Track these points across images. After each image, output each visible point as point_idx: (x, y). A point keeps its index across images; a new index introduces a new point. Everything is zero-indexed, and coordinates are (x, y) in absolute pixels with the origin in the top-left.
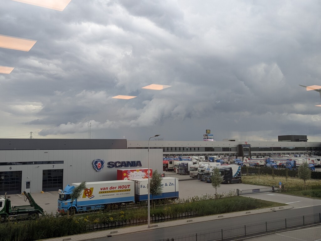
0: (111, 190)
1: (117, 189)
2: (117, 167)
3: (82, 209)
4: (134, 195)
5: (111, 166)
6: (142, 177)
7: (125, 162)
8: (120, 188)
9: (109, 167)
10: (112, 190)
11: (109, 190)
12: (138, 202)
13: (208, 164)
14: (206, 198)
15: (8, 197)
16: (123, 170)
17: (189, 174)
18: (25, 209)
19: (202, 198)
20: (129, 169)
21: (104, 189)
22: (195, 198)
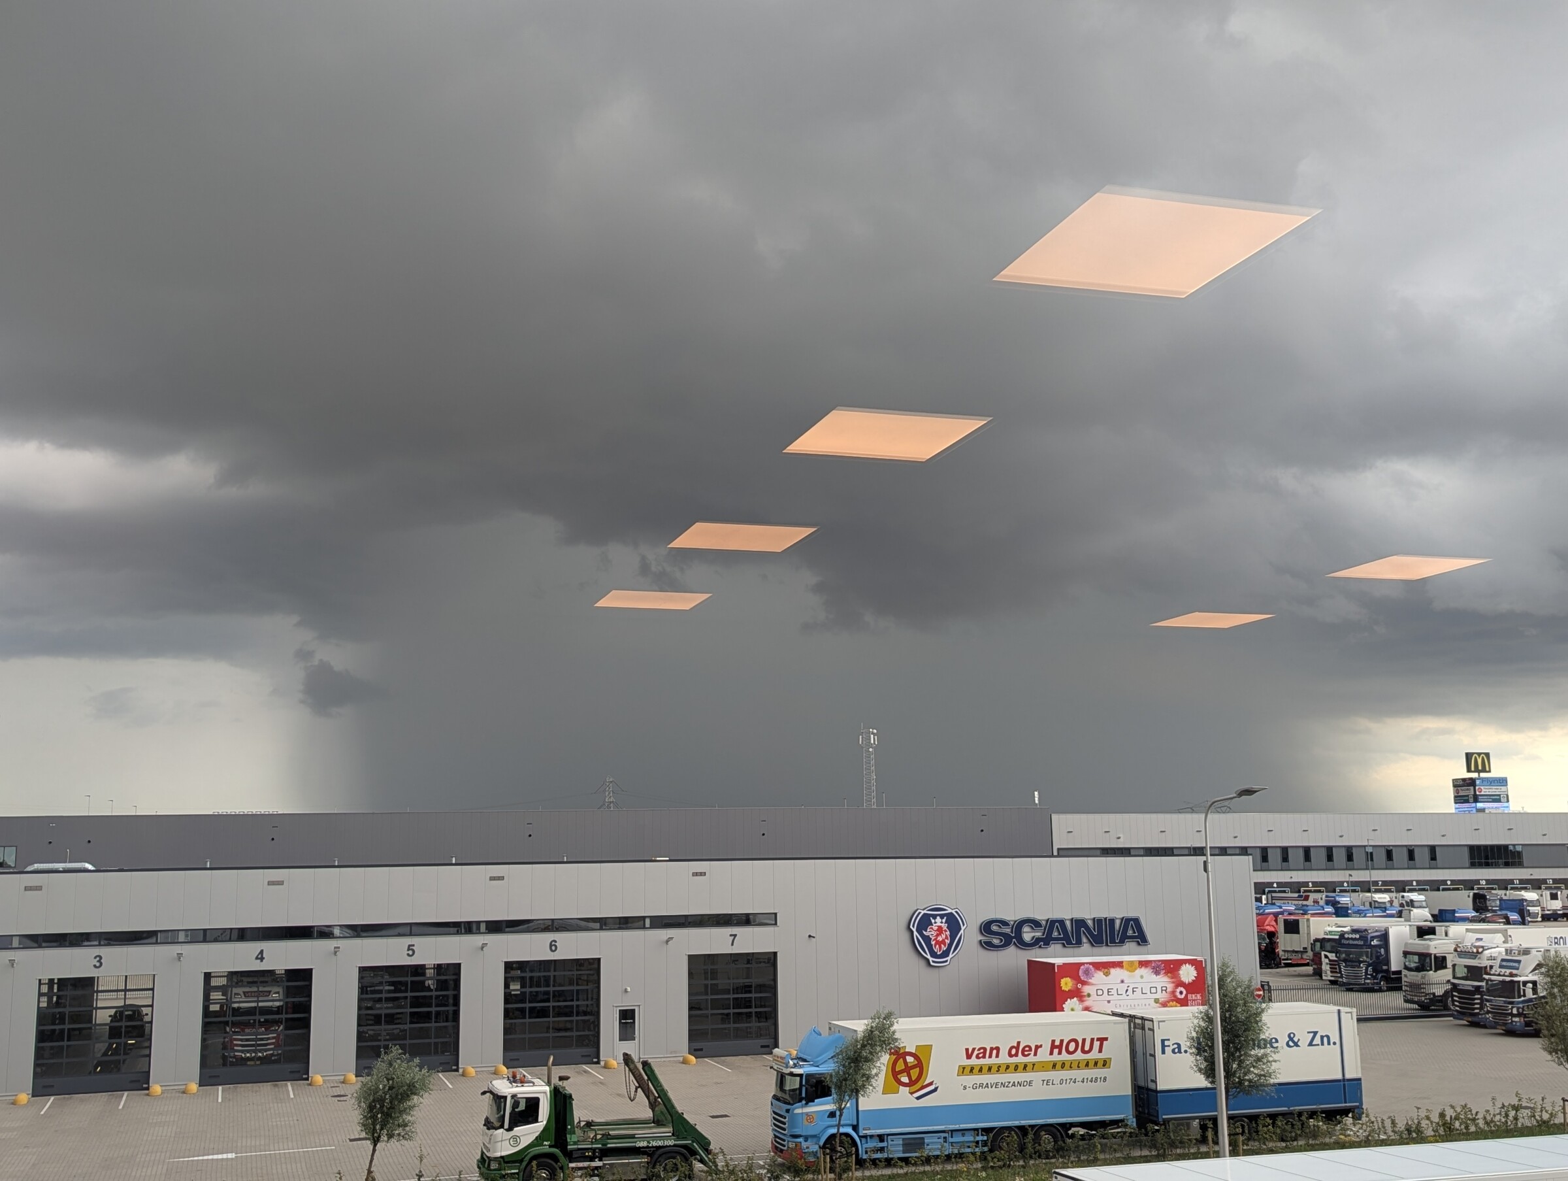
0: (1014, 1060)
1: (1044, 1055)
2: (1023, 945)
3: (882, 1150)
4: (1127, 1090)
5: (996, 941)
6: (1156, 1001)
7: (1062, 922)
8: (1056, 1051)
9: (987, 945)
10: (1020, 1059)
11: (1004, 1058)
12: (1150, 1126)
13: (1499, 938)
14: (1516, 1119)
15: (561, 1079)
16: (1058, 961)
17: (1399, 989)
18: (633, 1137)
19: (1498, 1118)
20: (1085, 956)
21: (983, 1053)
22: (1457, 1118)
